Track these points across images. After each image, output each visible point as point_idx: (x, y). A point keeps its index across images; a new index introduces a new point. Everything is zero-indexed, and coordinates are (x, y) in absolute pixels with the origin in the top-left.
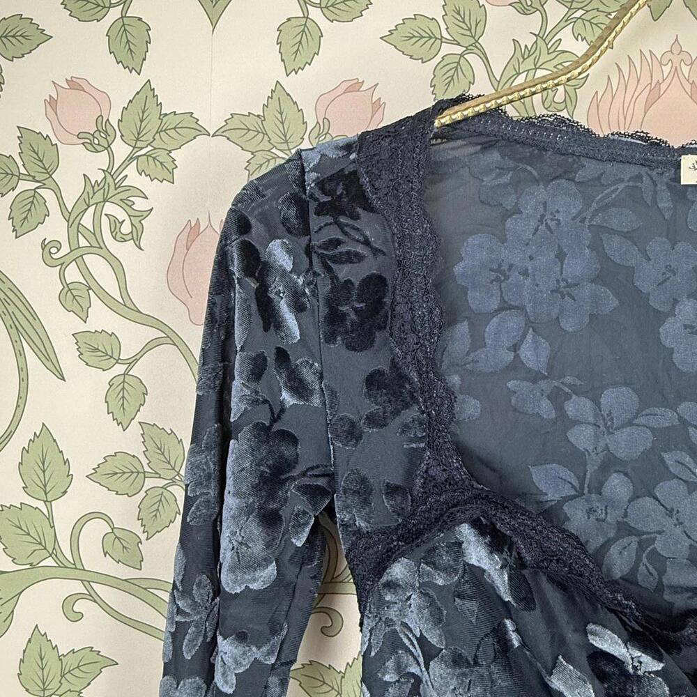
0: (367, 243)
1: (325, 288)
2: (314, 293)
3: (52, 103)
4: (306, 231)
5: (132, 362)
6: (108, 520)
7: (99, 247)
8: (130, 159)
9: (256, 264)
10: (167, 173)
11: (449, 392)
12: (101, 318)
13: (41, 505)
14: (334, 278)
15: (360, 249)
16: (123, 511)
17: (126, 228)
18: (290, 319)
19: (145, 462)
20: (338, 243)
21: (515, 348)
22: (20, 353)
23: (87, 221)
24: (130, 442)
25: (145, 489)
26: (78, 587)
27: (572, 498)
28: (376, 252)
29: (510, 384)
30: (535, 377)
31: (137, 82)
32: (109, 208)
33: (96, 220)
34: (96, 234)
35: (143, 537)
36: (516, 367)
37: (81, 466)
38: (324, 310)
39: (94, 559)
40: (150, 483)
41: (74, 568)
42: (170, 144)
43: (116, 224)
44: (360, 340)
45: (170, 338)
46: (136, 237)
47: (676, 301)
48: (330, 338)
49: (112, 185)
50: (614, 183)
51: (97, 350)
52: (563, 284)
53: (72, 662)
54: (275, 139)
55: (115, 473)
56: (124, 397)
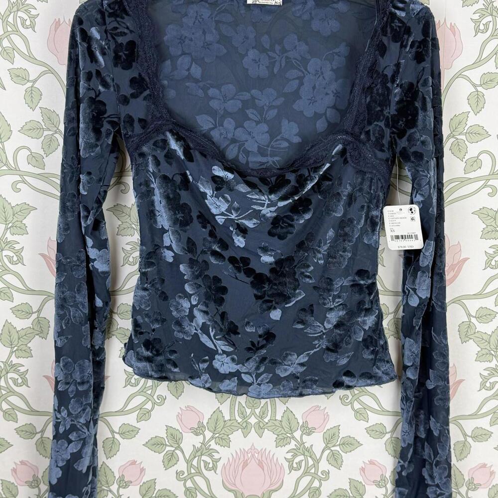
0: (128, 28)
1: (113, 46)
2: (109, 48)
4: (105, 24)
5: (35, 81)
6: (29, 149)
7: (17, 31)
9: (86, 37)
11: (163, 87)
12: (20, 62)
14: (116, 42)
15: (126, 31)
16: (36, 145)
17: (28, 23)
18: (100, 58)
19: (43, 124)
20: (116, 28)
21: (189, 70)
23: (10, 20)
24: (37, 116)
25: (44, 136)
26: (18, 178)
27: (213, 129)
28: (131, 32)
29: (187, 84)
30: (196, 81)
32: (20, 14)
33: (15, 19)
34: (15, 25)
35: (45, 156)
36: (189, 77)
37: (15, 128)
38: (113, 55)
39: (24, 166)
40: (46, 133)
41: (16, 170)
43: (23, 22)
44: (127, 66)
45: (51, 71)
46: (33, 26)
47: (248, 50)
48: (116, 65)
49: (21, 3)
50: (223, 3)
51: (19, 76)
52: (206, 44)
53: (17, 209)
55: (31, 129)
56: (33, 97)
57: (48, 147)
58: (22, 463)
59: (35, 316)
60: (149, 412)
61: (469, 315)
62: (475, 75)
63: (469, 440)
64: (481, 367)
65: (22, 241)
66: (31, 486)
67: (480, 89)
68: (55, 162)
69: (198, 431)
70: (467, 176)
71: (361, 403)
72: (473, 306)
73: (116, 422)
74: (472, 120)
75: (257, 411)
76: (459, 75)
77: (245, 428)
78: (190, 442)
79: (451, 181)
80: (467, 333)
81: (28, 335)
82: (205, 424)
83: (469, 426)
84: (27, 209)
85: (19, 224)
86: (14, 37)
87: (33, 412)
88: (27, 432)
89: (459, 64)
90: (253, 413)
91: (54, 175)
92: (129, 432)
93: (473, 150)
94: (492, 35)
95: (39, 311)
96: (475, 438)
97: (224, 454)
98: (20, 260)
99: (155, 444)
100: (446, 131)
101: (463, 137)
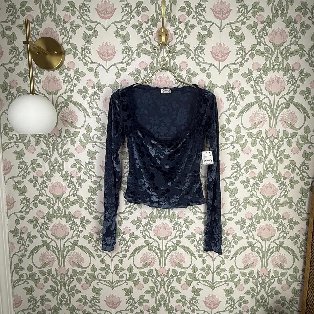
0: (126, 100)
1: (122, 105)
2: (121, 106)
3: (87, 83)
4: (119, 99)
5: (99, 115)
6: (97, 135)
7: (94, 101)
8: (97, 90)
9: (114, 103)
10: (102, 91)
11: (136, 117)
12: (95, 110)
13: (89, 134)
14: (123, 104)
15: (126, 101)
16: (99, 134)
18: (118, 109)
19: (101, 128)
20: (123, 100)
21: (144, 112)
22: (85, 115)
23: (92, 98)
24: (99, 125)
25: (101, 131)
26: (94, 143)
27: (151, 129)
28: (127, 101)
29: (143, 116)
30: (146, 115)
31: (98, 80)
32: (95, 96)
33: (94, 98)
35: (101, 137)
36: (144, 114)
37: (93, 129)
38: (122, 108)
39: (96, 140)
41: (93, 141)
42: (102, 88)
43: (96, 98)
44: (126, 111)
45: (104, 112)
46: (99, 100)
47: (161, 106)
48: (123, 111)
51: (94, 114)
52: (149, 104)
53: (93, 152)
54: (116, 87)
55: (98, 129)
56: (98, 120)
57: (103, 134)
58: (95, 227)
59: (98, 184)
60: (132, 212)
61: (227, 184)
62: (228, 113)
63: (227, 220)
64: (230, 199)
65: (95, 162)
66: (97, 234)
67: (229, 117)
68: (104, 139)
69: (146, 218)
70: (226, 142)
71: (195, 210)
72: (228, 181)
73: (122, 216)
74: (227, 126)
75: (164, 212)
76: (223, 113)
77: (160, 217)
78: (144, 221)
79: (221, 144)
80: (226, 189)
81: (96, 189)
82: (148, 216)
83: (227, 216)
84: (96, 152)
85: (94, 157)
86: (93, 103)
87: (98, 212)
88: (96, 218)
89: (223, 111)
90: (163, 213)
91: (104, 142)
92: (126, 218)
93: (227, 135)
94: (232, 102)
95: (99, 182)
96: (228, 220)
97: (154, 225)
98: (94, 167)
99: (134, 222)
100: (219, 130)
101: (225, 131)
